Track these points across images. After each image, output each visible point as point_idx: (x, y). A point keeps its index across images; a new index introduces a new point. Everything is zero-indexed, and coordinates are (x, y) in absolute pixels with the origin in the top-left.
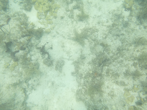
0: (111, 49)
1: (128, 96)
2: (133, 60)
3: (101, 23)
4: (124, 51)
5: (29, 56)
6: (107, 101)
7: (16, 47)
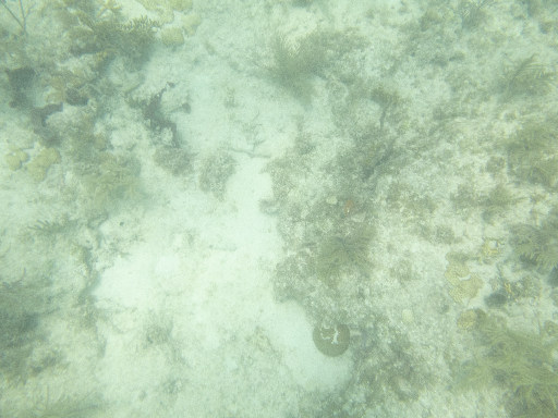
0: (410, 113)
1: (461, 279)
2: (488, 150)
3: (377, 16)
4: (457, 120)
5: (99, 129)
6: (385, 296)
7: (49, 92)
